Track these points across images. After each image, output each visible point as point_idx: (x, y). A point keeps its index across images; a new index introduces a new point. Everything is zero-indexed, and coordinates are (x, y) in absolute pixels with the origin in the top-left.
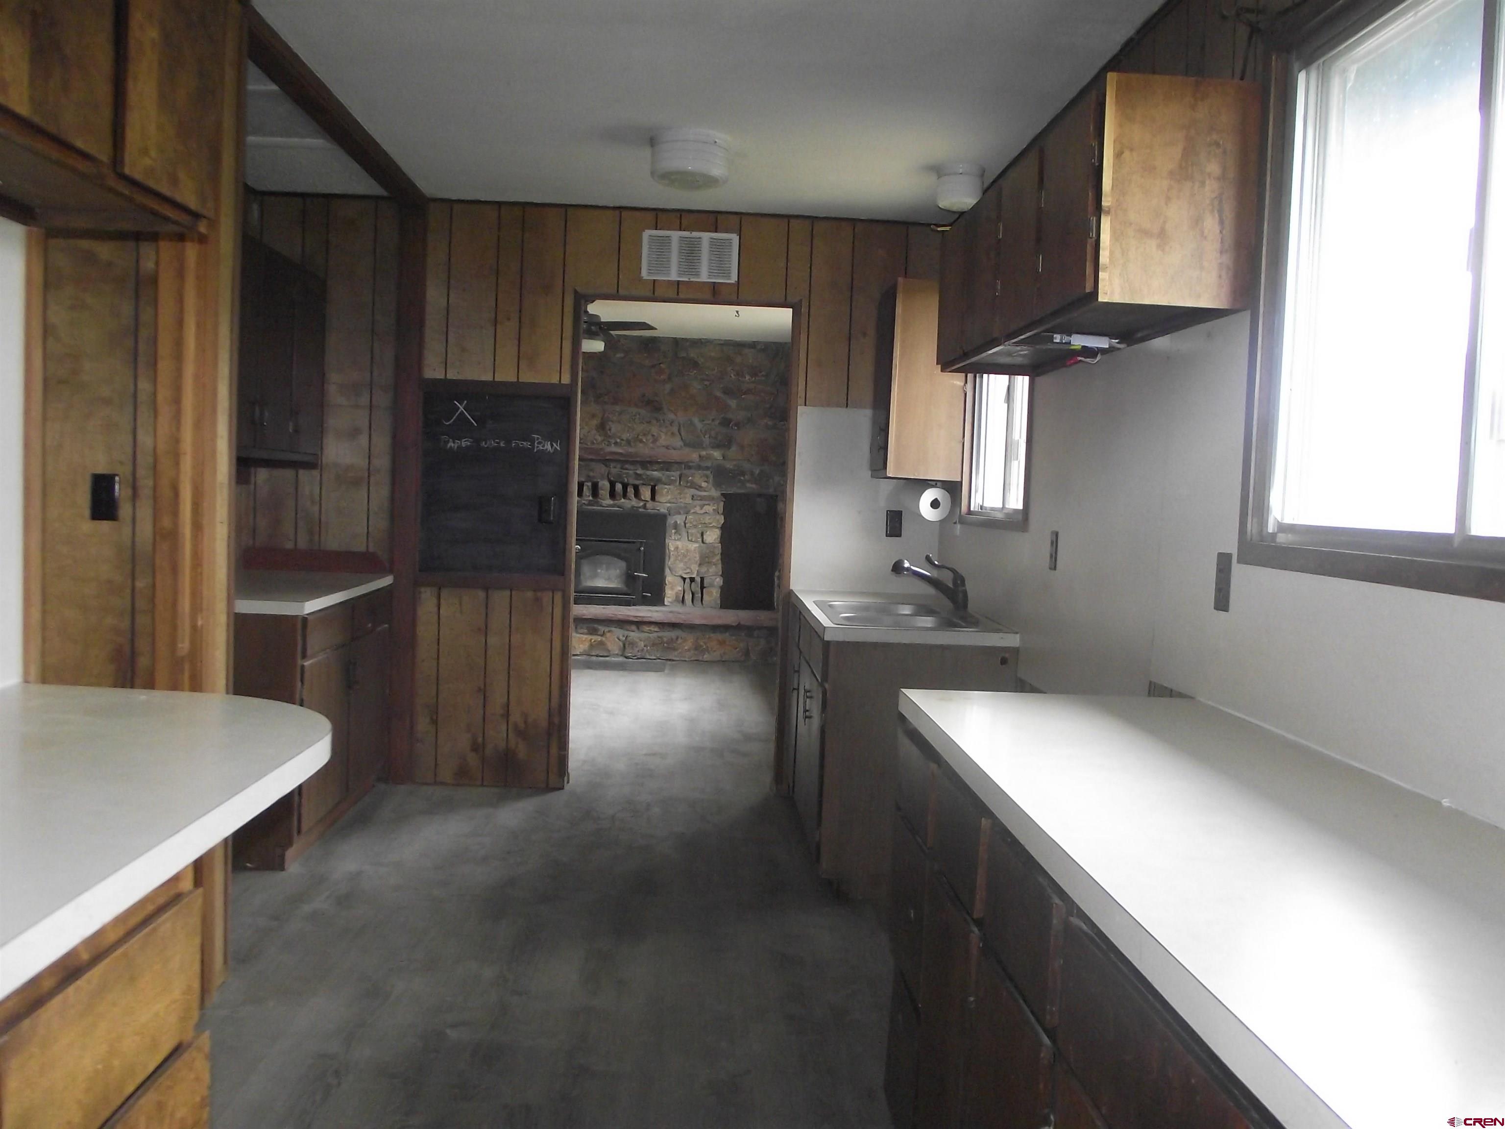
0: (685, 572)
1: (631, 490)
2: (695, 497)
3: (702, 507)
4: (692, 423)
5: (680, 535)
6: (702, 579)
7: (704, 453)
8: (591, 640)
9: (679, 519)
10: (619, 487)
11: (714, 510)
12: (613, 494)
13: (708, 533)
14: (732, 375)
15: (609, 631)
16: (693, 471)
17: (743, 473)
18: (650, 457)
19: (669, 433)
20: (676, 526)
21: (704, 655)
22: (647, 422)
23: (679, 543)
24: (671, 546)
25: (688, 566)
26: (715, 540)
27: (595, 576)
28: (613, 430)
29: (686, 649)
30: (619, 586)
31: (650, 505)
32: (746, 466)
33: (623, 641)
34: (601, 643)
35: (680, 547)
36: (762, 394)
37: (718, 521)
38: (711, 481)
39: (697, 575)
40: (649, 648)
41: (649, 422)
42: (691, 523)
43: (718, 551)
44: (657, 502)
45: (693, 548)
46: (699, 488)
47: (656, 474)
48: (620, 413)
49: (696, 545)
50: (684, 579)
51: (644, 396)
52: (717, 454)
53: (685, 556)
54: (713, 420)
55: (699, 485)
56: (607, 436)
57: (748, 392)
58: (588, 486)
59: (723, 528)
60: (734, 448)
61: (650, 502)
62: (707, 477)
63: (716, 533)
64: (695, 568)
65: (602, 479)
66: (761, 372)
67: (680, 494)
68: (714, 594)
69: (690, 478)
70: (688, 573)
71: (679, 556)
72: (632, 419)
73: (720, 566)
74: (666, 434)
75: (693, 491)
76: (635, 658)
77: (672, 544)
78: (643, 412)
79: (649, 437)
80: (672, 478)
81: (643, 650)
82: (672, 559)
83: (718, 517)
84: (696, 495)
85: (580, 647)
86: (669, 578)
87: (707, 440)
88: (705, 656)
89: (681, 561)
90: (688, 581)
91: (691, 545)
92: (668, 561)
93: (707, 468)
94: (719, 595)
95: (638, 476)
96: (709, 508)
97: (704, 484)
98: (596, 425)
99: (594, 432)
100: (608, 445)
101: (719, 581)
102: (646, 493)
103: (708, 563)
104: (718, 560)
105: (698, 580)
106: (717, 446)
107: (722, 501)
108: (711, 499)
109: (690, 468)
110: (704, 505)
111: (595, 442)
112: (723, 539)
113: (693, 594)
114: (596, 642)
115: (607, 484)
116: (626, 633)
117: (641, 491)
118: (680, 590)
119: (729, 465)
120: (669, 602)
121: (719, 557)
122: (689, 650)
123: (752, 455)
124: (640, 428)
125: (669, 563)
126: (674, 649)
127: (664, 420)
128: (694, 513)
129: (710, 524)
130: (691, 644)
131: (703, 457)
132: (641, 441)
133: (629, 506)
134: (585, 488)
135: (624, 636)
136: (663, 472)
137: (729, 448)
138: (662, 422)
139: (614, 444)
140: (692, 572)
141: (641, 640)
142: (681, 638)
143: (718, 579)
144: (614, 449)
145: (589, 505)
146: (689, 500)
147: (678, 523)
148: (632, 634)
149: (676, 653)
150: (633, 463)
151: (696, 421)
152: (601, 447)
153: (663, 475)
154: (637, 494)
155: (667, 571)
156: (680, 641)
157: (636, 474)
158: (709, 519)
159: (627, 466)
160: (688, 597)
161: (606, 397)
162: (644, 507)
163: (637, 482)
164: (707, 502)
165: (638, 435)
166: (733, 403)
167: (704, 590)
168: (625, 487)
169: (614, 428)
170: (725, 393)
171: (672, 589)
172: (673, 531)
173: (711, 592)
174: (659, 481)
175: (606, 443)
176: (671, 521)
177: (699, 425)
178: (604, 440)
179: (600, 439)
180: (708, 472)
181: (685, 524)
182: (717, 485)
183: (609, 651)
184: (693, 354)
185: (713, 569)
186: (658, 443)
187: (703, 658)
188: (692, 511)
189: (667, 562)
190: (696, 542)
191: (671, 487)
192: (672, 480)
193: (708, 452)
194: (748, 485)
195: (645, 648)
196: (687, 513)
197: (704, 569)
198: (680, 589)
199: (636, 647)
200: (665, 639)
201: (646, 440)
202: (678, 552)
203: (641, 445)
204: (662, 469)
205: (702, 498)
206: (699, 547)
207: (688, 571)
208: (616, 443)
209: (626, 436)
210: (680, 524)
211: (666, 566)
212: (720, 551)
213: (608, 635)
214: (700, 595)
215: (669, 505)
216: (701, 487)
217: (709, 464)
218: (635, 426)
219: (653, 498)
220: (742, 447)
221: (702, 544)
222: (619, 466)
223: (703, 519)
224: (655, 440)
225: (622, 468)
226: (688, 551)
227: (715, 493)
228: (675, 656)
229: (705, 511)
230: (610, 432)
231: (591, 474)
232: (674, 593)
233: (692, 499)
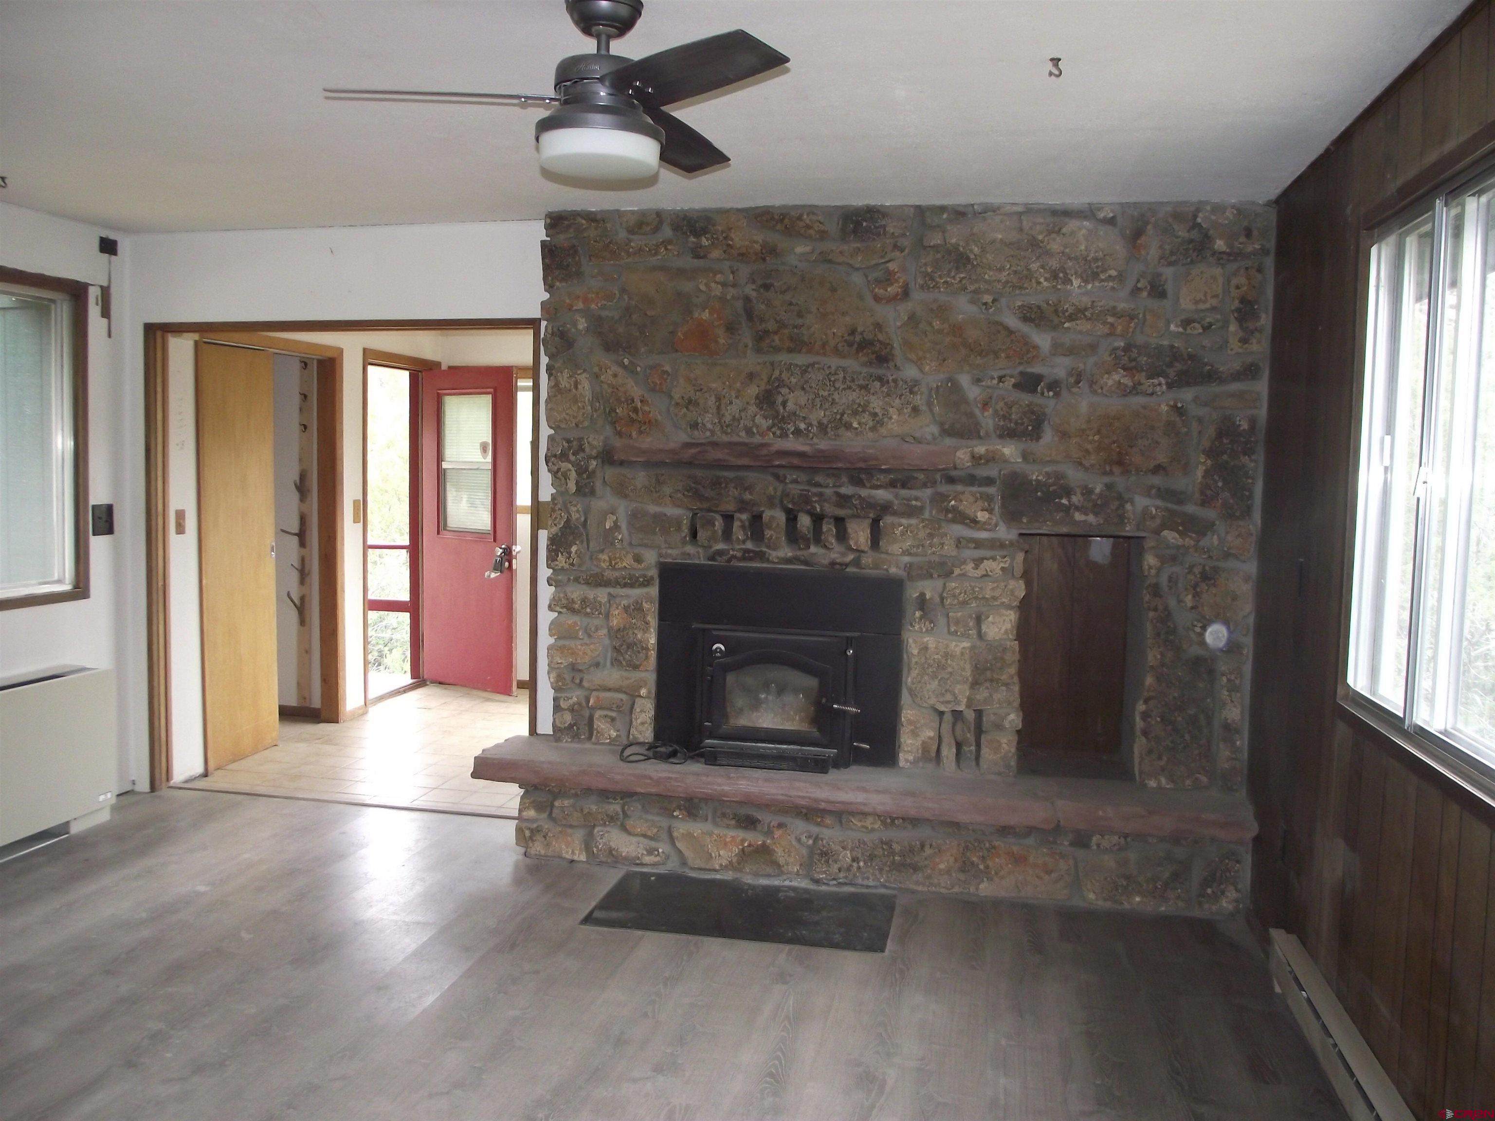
0: (941, 700)
1: (829, 528)
2: (964, 542)
3: (978, 562)
4: (954, 387)
5: (931, 622)
6: (979, 713)
7: (981, 450)
8: (743, 841)
9: (930, 588)
10: (805, 521)
11: (1003, 569)
12: (793, 535)
13: (991, 619)
14: (1042, 280)
15: (780, 826)
16: (959, 488)
17: (1068, 492)
18: (865, 460)
19: (907, 410)
20: (922, 602)
21: (979, 884)
22: (861, 387)
23: (930, 641)
24: (913, 645)
25: (948, 687)
26: (1006, 632)
27: (756, 705)
28: (790, 406)
29: (940, 870)
30: (803, 729)
31: (867, 559)
32: (1074, 476)
33: (808, 847)
34: (764, 851)
35: (932, 645)
36: (1110, 319)
37: (1012, 591)
38: (997, 507)
39: (968, 706)
40: (862, 864)
41: (864, 387)
42: (954, 596)
43: (1013, 656)
44: (882, 553)
45: (958, 651)
46: (974, 522)
47: (882, 495)
48: (805, 370)
49: (966, 644)
50: (941, 714)
51: (853, 332)
52: (1009, 450)
53: (941, 667)
54: (1001, 379)
55: (972, 515)
56: (780, 421)
57: (1078, 313)
58: (741, 521)
59: (1024, 606)
60: (1048, 436)
61: (870, 553)
62: (989, 498)
63: (1007, 619)
64: (962, 691)
65: (771, 505)
66: (1104, 271)
67: (931, 536)
68: (1004, 745)
69: (953, 502)
70: (948, 702)
71: (930, 666)
72: (830, 381)
73: (1016, 688)
74: (900, 411)
75: (959, 530)
76: (835, 882)
77: (915, 642)
78: (851, 364)
79: (866, 418)
80: (914, 503)
81: (849, 869)
82: (915, 673)
83: (1012, 584)
84: (963, 538)
85: (719, 855)
86: (908, 714)
87: (988, 421)
88: (982, 886)
89: (934, 676)
90: (948, 717)
91: (954, 643)
92: (908, 677)
93: (989, 481)
94: (1013, 750)
95: (843, 500)
96: (994, 566)
97: (982, 516)
98: (757, 397)
99: (753, 409)
100: (781, 437)
101: (1014, 719)
102: (859, 534)
103: (992, 681)
104: (1012, 677)
105: (970, 715)
106: (1008, 434)
107: (1022, 550)
108: (999, 545)
109: (951, 480)
110: (982, 559)
111: (755, 430)
112: (1023, 632)
113: (959, 746)
114: (751, 848)
115: (781, 517)
116: (815, 830)
117: (850, 530)
118: (930, 738)
119: (1035, 474)
120: (907, 761)
121: (1013, 670)
122: (948, 872)
123: (1087, 451)
124: (846, 398)
125: (909, 680)
126: (916, 868)
127: (895, 381)
128: (960, 575)
129: (994, 598)
130: (952, 860)
131: (980, 458)
132: (848, 426)
133: (826, 562)
134: (737, 524)
135: (809, 837)
136: (897, 490)
137: (1038, 438)
138: (892, 384)
139: (793, 433)
140: (956, 701)
141: (844, 848)
142: (931, 846)
143: (1012, 716)
144: (791, 444)
145: (744, 559)
146: (949, 549)
147: (928, 597)
148: (826, 833)
149: (919, 876)
150: (835, 473)
151: (965, 380)
152: (766, 440)
153: (896, 496)
154: (842, 536)
155: (905, 698)
156: (928, 851)
157: (838, 494)
158: (993, 589)
159: (819, 479)
160: (949, 752)
161: (776, 338)
162: (856, 563)
163: (841, 512)
164: (988, 553)
165: (842, 415)
166: (1043, 340)
167: (983, 737)
168: (818, 519)
169: (794, 400)
170: (1026, 319)
171: (914, 734)
172: (918, 614)
173: (999, 741)
174: (886, 508)
175: (778, 433)
176: (912, 592)
177: (973, 392)
178: (773, 425)
179: (764, 424)
180: (992, 490)
181: (942, 599)
182: (1011, 516)
183: (779, 866)
184: (955, 235)
185: (1001, 694)
186: (883, 431)
187: (977, 889)
188: (957, 571)
189: (904, 679)
190: (967, 636)
191: (913, 521)
192: (915, 506)
193: (991, 448)
194: (1078, 516)
195: (855, 865)
196: (948, 574)
197: (982, 694)
198: (932, 734)
199: (836, 861)
200: (897, 847)
201: (859, 424)
202: (926, 658)
203: (849, 434)
204: (892, 484)
205: (979, 544)
206: (973, 648)
207: (949, 697)
208: (797, 432)
209: (818, 415)
210: (931, 599)
211: (904, 685)
212: (1017, 657)
213: (778, 833)
214: (973, 748)
215: (907, 559)
216: (975, 521)
217: (992, 471)
218: (836, 396)
219: (875, 543)
220: (1064, 435)
221: (979, 643)
222: (803, 477)
223: (981, 588)
224: (878, 422)
225: (810, 483)
226: (946, 655)
227: (1005, 533)
228: (917, 883)
229: (984, 573)
230: (784, 408)
231: (747, 496)
232: (919, 743)
233: (957, 546)
